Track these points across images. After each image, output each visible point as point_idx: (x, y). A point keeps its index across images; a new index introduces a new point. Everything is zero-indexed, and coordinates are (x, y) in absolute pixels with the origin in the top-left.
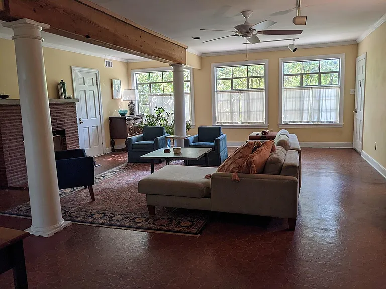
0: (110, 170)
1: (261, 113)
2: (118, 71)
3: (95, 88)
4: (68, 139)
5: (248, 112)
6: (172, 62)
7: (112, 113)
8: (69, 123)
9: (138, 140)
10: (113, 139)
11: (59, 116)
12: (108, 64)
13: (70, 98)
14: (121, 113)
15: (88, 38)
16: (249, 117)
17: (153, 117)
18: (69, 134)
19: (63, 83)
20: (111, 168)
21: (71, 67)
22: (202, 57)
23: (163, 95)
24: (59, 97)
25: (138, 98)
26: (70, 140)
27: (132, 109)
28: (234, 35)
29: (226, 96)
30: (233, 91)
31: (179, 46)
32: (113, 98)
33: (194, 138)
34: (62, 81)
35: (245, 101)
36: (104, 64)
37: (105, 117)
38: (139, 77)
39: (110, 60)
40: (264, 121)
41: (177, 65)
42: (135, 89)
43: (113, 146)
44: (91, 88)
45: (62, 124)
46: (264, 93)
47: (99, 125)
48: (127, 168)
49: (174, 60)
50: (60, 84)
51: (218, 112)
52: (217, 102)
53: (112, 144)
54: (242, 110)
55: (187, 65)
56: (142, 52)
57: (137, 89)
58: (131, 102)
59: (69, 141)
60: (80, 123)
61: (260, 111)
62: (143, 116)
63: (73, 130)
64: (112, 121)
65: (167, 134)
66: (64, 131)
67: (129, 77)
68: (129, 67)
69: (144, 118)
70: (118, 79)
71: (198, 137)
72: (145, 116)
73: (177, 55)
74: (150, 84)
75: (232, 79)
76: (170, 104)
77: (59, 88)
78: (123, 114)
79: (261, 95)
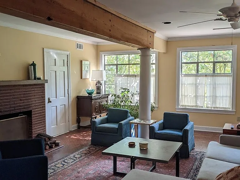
0: (72, 155)
1: (228, 98)
2: (88, 53)
3: (65, 69)
4: (34, 119)
5: (214, 98)
6: (140, 47)
7: (80, 92)
8: (36, 103)
9: (103, 122)
10: (79, 117)
11: (27, 97)
12: (80, 46)
13: (39, 79)
14: (89, 92)
15: (49, 20)
16: (214, 102)
17: (118, 97)
18: (36, 114)
19: (34, 65)
20: (73, 153)
21: (43, 48)
22: (169, 42)
23: (128, 76)
24: (29, 78)
25: (105, 79)
26: (36, 120)
27: (98, 88)
28: (216, 20)
29: (191, 80)
30: (197, 75)
31: (148, 31)
32: (81, 78)
33: (160, 125)
34: (33, 62)
35: (211, 86)
36: (75, 46)
37: (73, 95)
38: (107, 58)
39: (81, 42)
40: (231, 107)
41: (145, 49)
42: (103, 69)
43: (79, 124)
44: (61, 69)
45: (29, 105)
46: (231, 78)
47: (66, 104)
48: (88, 154)
49: (142, 45)
50: (32, 65)
51: (182, 95)
52: (182, 84)
53: (78, 121)
54: (207, 94)
55: (154, 50)
56: (111, 37)
57: (105, 69)
58: (99, 82)
59: (34, 122)
60: (49, 102)
61: (226, 97)
62: (109, 95)
63: (40, 110)
64: (79, 99)
65: (131, 118)
66: (31, 111)
67: (98, 59)
68: (98, 50)
69: (110, 97)
70: (87, 61)
71: (163, 123)
72: (111, 95)
73: (145, 39)
74: (117, 65)
75: (198, 63)
76: (135, 85)
77: (30, 69)
78: (90, 94)
79: (229, 81)
